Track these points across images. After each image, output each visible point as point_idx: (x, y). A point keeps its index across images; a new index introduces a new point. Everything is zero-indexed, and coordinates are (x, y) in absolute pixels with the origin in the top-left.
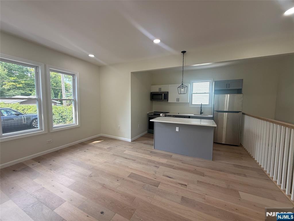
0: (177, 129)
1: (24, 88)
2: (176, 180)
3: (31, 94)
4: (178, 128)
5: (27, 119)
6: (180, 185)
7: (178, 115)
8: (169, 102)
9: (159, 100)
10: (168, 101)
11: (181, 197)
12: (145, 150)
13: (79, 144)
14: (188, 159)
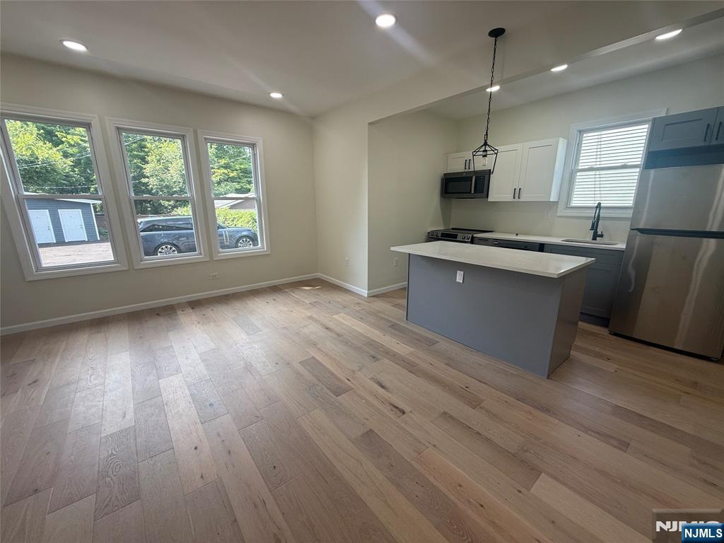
0: (459, 277)
1: (240, 178)
2: (390, 395)
3: (249, 190)
4: (462, 273)
5: (230, 236)
6: (390, 407)
7: (513, 237)
8: (489, 200)
9: (461, 195)
10: (487, 197)
11: (366, 430)
12: (382, 318)
13: (269, 288)
14: (474, 358)
